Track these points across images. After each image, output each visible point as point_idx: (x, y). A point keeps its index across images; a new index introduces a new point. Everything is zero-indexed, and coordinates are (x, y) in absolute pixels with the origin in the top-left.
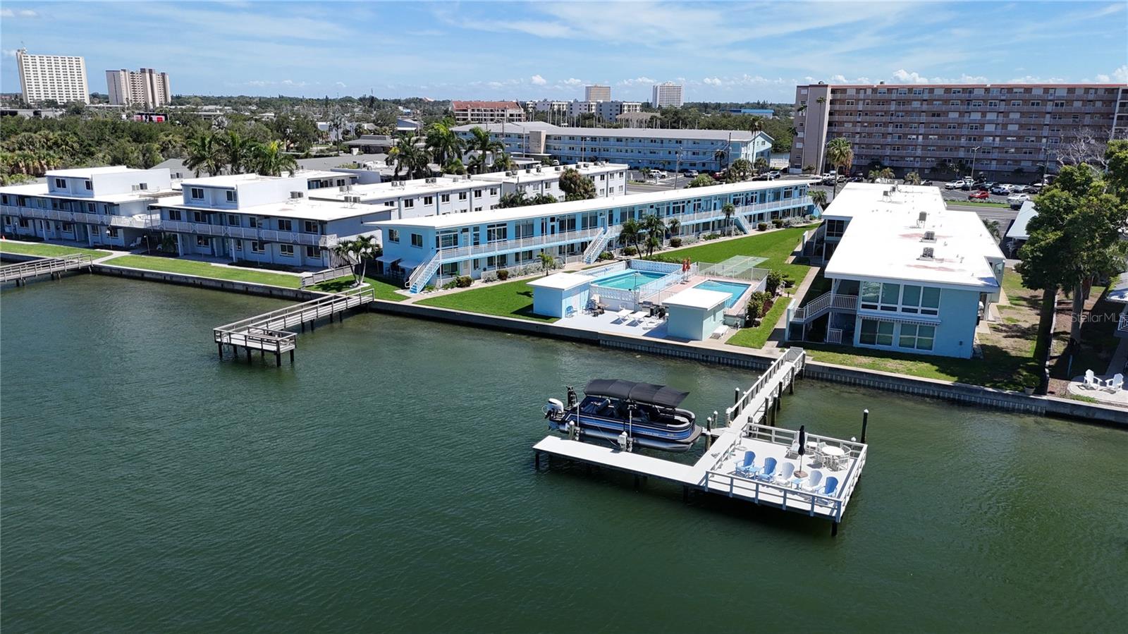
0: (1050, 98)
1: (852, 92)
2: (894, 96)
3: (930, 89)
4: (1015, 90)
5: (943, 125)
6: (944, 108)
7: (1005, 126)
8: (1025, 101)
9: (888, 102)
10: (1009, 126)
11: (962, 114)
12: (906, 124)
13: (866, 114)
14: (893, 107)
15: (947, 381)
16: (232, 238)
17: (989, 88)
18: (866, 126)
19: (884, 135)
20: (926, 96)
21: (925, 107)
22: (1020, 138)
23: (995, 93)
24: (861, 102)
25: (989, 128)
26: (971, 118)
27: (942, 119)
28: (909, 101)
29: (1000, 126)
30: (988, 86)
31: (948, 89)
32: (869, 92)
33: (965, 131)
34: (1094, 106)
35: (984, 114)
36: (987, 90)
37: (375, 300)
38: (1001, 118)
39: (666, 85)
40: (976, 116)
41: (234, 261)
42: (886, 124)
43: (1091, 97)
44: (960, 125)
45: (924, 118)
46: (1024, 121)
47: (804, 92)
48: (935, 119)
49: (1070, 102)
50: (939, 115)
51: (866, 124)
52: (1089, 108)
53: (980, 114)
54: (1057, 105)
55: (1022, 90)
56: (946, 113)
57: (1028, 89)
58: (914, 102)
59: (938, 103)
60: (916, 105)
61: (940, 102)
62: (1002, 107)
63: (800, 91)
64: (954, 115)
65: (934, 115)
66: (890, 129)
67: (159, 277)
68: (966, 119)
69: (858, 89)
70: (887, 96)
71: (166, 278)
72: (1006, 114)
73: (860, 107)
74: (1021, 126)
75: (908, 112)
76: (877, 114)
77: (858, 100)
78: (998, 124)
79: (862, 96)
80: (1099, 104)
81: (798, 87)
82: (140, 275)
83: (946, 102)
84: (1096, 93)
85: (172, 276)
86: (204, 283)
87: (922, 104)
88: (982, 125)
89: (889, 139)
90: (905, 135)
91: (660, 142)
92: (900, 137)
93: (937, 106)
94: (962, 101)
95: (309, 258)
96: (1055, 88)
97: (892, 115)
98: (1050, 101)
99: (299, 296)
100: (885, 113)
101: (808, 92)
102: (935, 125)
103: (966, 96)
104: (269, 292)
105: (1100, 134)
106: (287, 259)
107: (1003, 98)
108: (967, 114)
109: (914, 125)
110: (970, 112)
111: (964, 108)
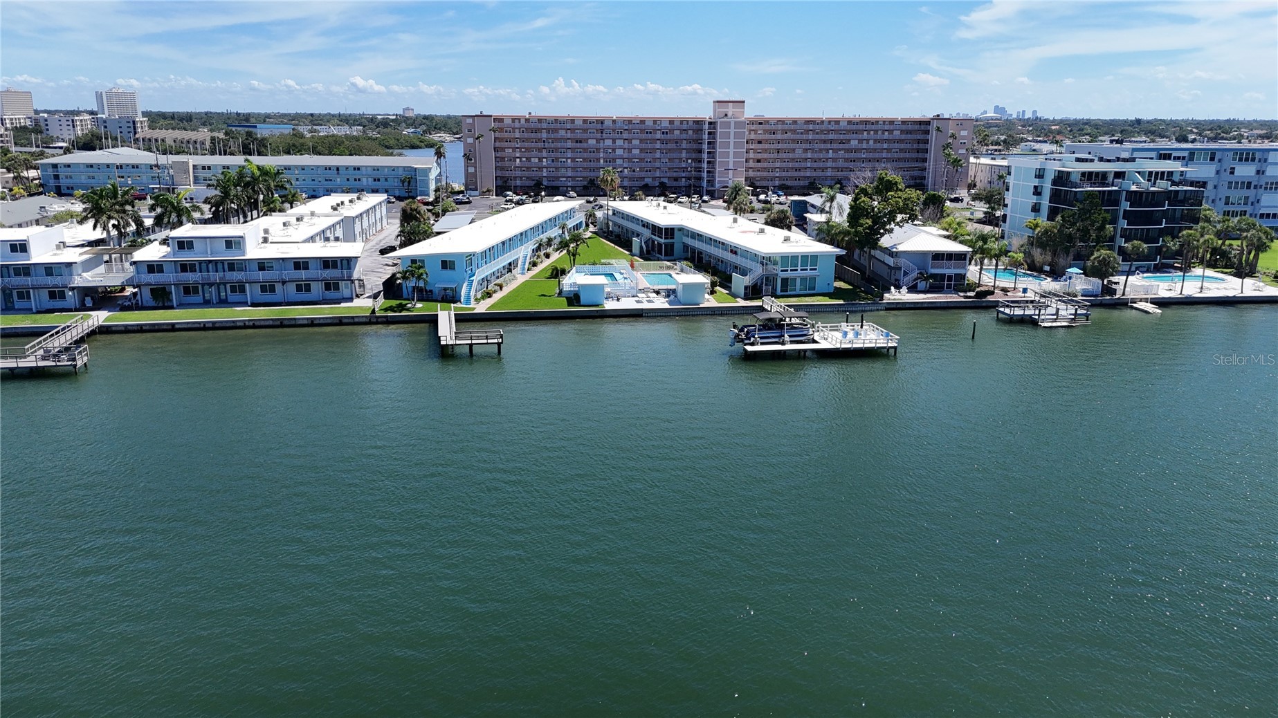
0: (658, 128)
1: (508, 122)
2: (543, 125)
3: (571, 120)
4: (633, 122)
5: (585, 150)
6: (585, 136)
7: (630, 150)
8: (642, 130)
9: (539, 130)
10: (633, 150)
11: (598, 141)
12: (557, 150)
13: (524, 141)
14: (544, 135)
18: (524, 152)
19: (540, 159)
20: (569, 126)
21: (569, 135)
23: (619, 125)
25: (619, 152)
26: (605, 144)
27: (584, 145)
29: (626, 151)
30: (614, 118)
32: (523, 121)
33: (602, 154)
34: (687, 134)
35: (614, 141)
36: (614, 121)
38: (626, 145)
40: (609, 143)
41: (249, 304)
42: (540, 150)
43: (685, 127)
44: (598, 150)
45: (569, 145)
46: (643, 146)
48: (579, 145)
49: (672, 131)
50: (581, 142)
51: (524, 150)
52: (684, 136)
53: (611, 141)
54: (663, 133)
55: (638, 122)
56: (586, 140)
57: (643, 122)
58: (560, 131)
59: (578, 131)
60: (562, 133)
61: (581, 131)
64: (592, 142)
65: (577, 142)
66: (544, 154)
68: (601, 145)
69: (514, 119)
70: (539, 126)
73: (517, 135)
74: (642, 150)
75: (557, 140)
76: (532, 140)
78: (625, 149)
79: (517, 125)
80: (690, 132)
83: (585, 131)
84: (688, 124)
87: (566, 133)
88: (614, 150)
89: (545, 163)
90: (557, 159)
92: (553, 161)
93: (579, 135)
94: (597, 130)
95: (327, 292)
96: (660, 120)
97: (544, 141)
98: (659, 130)
99: (372, 320)
100: (538, 140)
101: (474, 121)
102: (579, 150)
103: (599, 126)
104: (338, 321)
105: (694, 155)
106: (304, 296)
107: (626, 128)
108: (602, 141)
109: (562, 150)
110: (604, 139)
111: (599, 136)
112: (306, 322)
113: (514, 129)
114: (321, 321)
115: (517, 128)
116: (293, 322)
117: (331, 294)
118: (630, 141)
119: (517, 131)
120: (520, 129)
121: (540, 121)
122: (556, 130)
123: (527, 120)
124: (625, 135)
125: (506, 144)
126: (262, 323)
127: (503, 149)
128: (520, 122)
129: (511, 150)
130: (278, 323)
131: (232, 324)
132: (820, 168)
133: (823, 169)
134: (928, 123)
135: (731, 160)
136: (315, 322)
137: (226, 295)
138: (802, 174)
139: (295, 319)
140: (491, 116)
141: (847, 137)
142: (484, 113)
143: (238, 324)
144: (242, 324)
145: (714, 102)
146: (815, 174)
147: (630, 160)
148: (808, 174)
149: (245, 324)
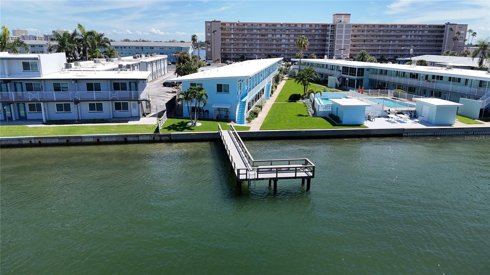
1: (228, 25)
2: (246, 27)
3: (260, 24)
4: (291, 25)
5: (266, 40)
6: (267, 32)
7: (289, 40)
8: (295, 30)
9: (244, 29)
12: (252, 40)
13: (235, 35)
14: (246, 32)
18: (235, 41)
19: (244, 44)
20: (258, 27)
21: (258, 32)
23: (284, 27)
25: (283, 41)
26: (276, 37)
27: (266, 37)
30: (282, 23)
31: (267, 25)
33: (274, 42)
34: (318, 32)
36: (281, 25)
38: (287, 37)
40: (278, 36)
42: (244, 40)
43: (317, 28)
45: (258, 37)
46: (295, 38)
47: (209, 24)
48: (263, 37)
49: (311, 30)
50: (264, 36)
52: (317, 33)
53: (280, 35)
54: (306, 31)
56: (267, 35)
57: (296, 25)
59: (263, 30)
60: (255, 31)
61: (264, 30)
63: (207, 24)
64: (270, 36)
65: (262, 36)
66: (246, 42)
68: (274, 37)
69: (231, 24)
70: (243, 27)
73: (232, 32)
74: (295, 40)
75: (252, 35)
76: (240, 35)
78: (287, 39)
79: (232, 27)
80: (320, 31)
81: (205, 22)
83: (266, 30)
84: (319, 27)
87: (257, 31)
88: (281, 40)
90: (252, 44)
92: (250, 45)
93: (263, 32)
95: (117, 111)
97: (246, 35)
98: (304, 30)
99: (156, 139)
100: (243, 35)
101: (211, 24)
102: (263, 40)
103: (274, 28)
104: (123, 140)
105: (322, 43)
106: (96, 115)
107: (287, 28)
108: (275, 35)
109: (255, 40)
110: (276, 34)
111: (273, 32)
112: (91, 140)
113: (231, 29)
114: (107, 140)
115: (232, 29)
116: (80, 140)
117: (121, 113)
118: (289, 35)
119: (232, 30)
120: (234, 29)
121: (244, 24)
122: (252, 30)
123: (238, 24)
124: (287, 32)
125: (227, 37)
126: (48, 141)
127: (225, 39)
128: (234, 25)
129: (229, 40)
130: (65, 141)
131: (18, 142)
132: (385, 50)
133: (387, 51)
134: (443, 26)
135: (343, 44)
136: (100, 141)
137: (25, 113)
138: (376, 53)
139: (81, 137)
140: (220, 22)
141: (401, 34)
142: (216, 20)
143: (24, 142)
144: (28, 142)
145: (333, 15)
146: (383, 53)
147: (288, 45)
148: (379, 52)
149: (30, 142)
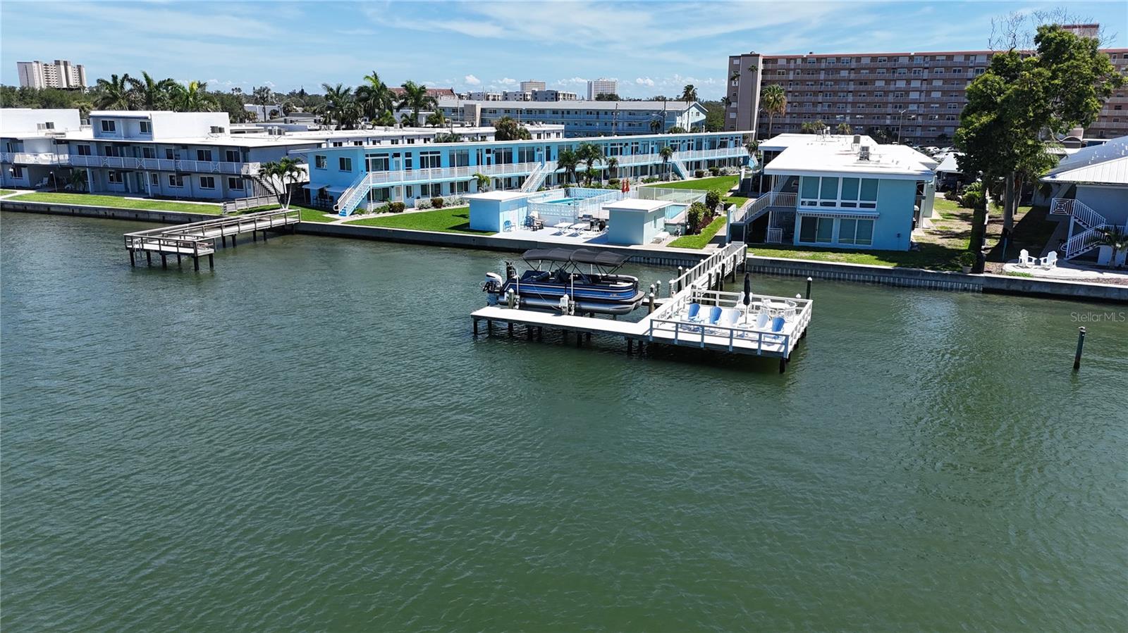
0: (971, 65)
1: (782, 62)
2: (823, 65)
3: (857, 58)
4: (937, 58)
5: (870, 93)
6: (872, 76)
8: (947, 69)
9: (818, 71)
10: (933, 93)
11: (888, 82)
12: (835, 93)
13: (797, 84)
14: (822, 76)
15: (889, 266)
16: (147, 170)
17: (913, 56)
18: (796, 96)
19: (815, 104)
20: (854, 64)
22: (943, 104)
23: (919, 61)
24: (792, 73)
25: (914, 96)
26: (897, 86)
27: (869, 87)
28: (837, 70)
29: (923, 94)
30: (912, 54)
31: (874, 58)
32: (799, 61)
33: (891, 98)
35: (908, 81)
36: (911, 58)
37: (301, 222)
38: (924, 87)
39: (601, 80)
40: (901, 84)
41: (150, 195)
42: (816, 93)
44: (886, 93)
45: (852, 87)
46: (947, 87)
47: (736, 62)
51: (797, 94)
53: (905, 82)
55: (944, 58)
56: (872, 82)
57: (950, 57)
58: (842, 72)
59: (864, 71)
61: (868, 71)
62: (926, 74)
63: (733, 62)
64: (880, 84)
65: (861, 84)
66: (820, 98)
67: (67, 210)
68: (892, 87)
69: (789, 59)
71: (75, 212)
72: (929, 81)
73: (791, 77)
74: (944, 93)
75: (836, 82)
76: (807, 83)
77: (788, 70)
78: (923, 91)
79: (792, 65)
81: (730, 57)
82: (46, 210)
83: (872, 70)
85: (81, 208)
86: (116, 214)
87: (849, 73)
89: (819, 109)
91: (595, 113)
92: (829, 106)
93: (865, 74)
94: (887, 69)
95: (231, 190)
96: (975, 55)
97: (821, 84)
98: (971, 67)
101: (743, 62)
102: (862, 94)
106: (207, 192)
107: (926, 65)
108: (893, 83)
110: (895, 80)
111: (887, 76)
117: (234, 193)
120: (794, 70)
121: (819, 59)
123: (804, 59)
128: (795, 63)
140: (761, 55)
